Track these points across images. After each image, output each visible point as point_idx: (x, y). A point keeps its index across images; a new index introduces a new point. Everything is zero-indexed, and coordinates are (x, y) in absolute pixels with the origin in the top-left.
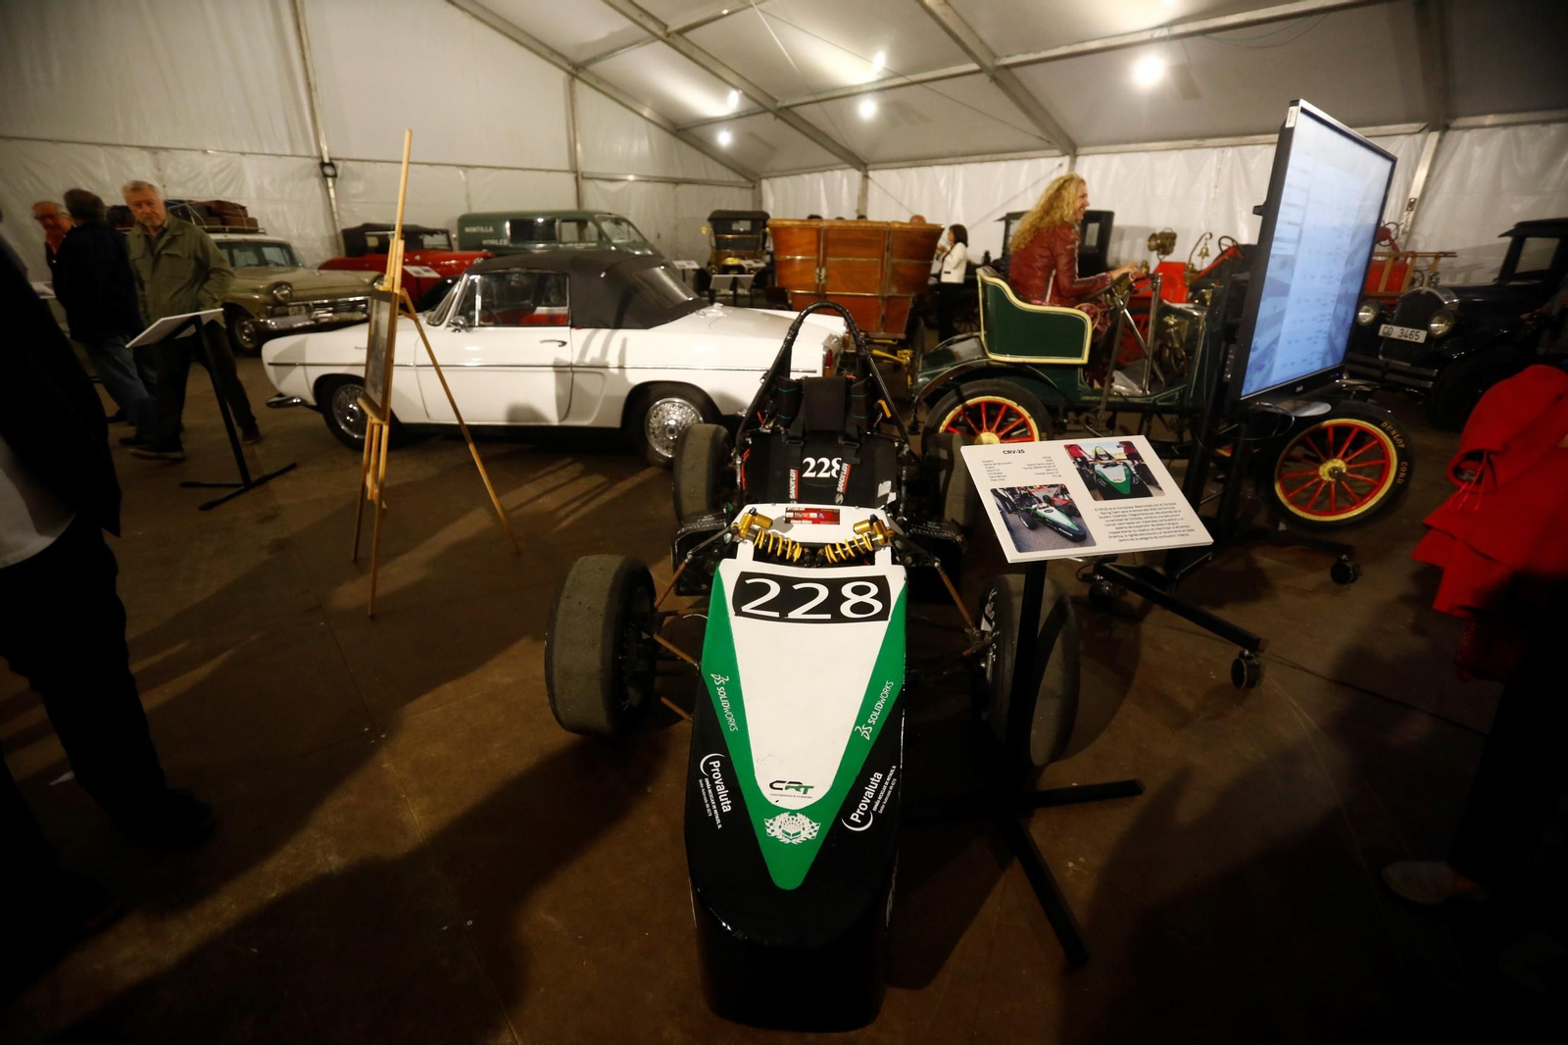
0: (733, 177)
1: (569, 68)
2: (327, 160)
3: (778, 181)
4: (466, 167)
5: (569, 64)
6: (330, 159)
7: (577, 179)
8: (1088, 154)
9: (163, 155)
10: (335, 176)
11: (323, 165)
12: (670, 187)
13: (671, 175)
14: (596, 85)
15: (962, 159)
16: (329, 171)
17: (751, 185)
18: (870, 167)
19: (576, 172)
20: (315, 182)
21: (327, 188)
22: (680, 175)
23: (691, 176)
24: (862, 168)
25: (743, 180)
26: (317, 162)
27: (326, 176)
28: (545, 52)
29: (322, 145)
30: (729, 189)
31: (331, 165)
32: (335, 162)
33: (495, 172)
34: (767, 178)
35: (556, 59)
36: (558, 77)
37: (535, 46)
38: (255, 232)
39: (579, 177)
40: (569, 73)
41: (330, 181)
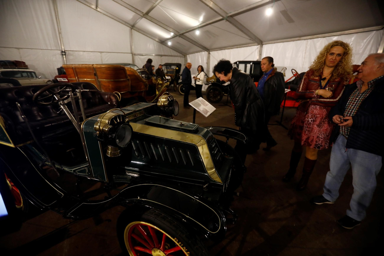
0: (179, 54)
1: (130, 27)
2: (63, 51)
3: (190, 55)
4: (101, 52)
5: (130, 26)
6: (65, 50)
7: (132, 55)
8: (266, 44)
9: (21, 50)
10: (65, 55)
11: (62, 52)
12: (160, 57)
13: (160, 54)
14: (138, 31)
15: (232, 47)
16: (64, 53)
17: (184, 56)
18: (210, 51)
19: (132, 53)
20: (61, 56)
21: (64, 58)
22: (163, 54)
23: (166, 54)
24: (208, 51)
25: (182, 55)
26: (61, 51)
27: (63, 55)
28: (124, 23)
29: (62, 47)
30: (177, 58)
31: (64, 52)
32: (66, 51)
33: (109, 54)
34: (188, 54)
35: (127, 24)
36: (128, 29)
37: (121, 21)
38: (27, 69)
39: (133, 55)
40: (130, 28)
41: (64, 56)
